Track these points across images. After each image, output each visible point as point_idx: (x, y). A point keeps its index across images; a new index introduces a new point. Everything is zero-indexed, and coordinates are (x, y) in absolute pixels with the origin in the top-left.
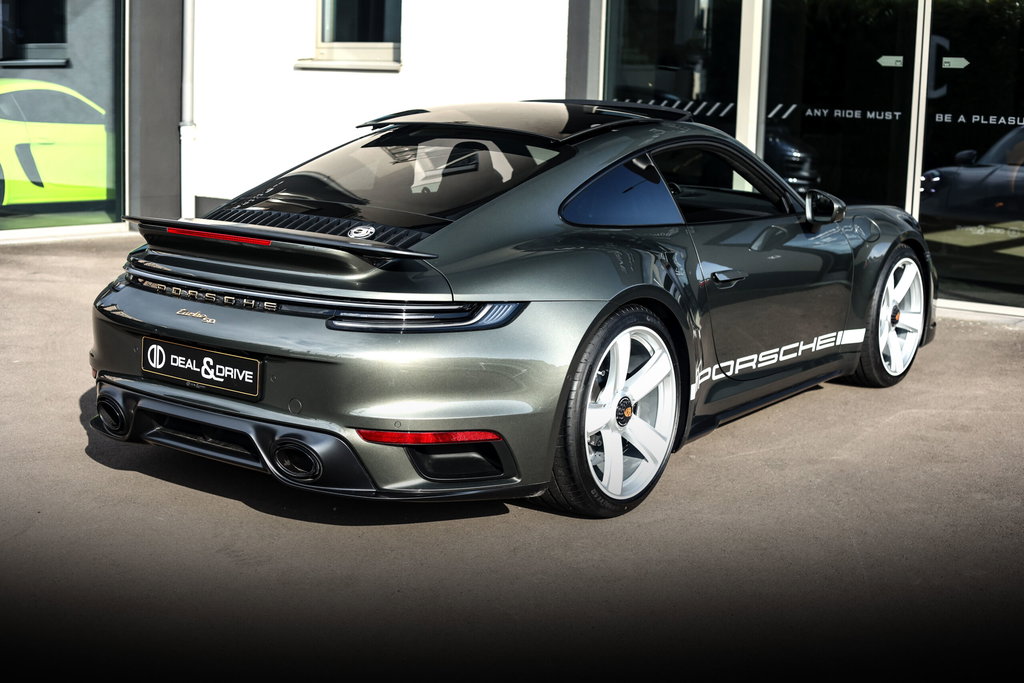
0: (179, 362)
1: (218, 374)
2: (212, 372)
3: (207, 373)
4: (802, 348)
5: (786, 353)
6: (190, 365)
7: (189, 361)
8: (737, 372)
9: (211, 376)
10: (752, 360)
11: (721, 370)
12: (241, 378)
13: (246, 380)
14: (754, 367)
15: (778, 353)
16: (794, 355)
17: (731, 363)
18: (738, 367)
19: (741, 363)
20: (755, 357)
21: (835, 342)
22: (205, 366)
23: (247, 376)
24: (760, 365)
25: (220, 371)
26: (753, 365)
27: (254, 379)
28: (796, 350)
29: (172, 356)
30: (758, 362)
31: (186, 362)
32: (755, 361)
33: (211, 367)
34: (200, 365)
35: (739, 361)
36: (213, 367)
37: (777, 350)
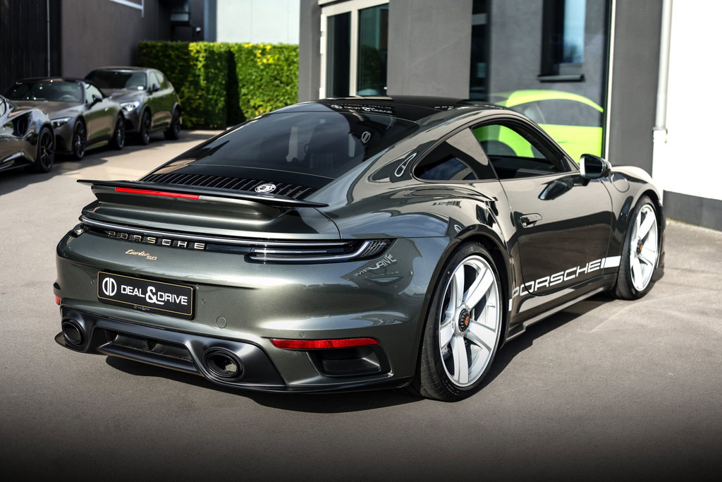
0: (128, 290)
1: (159, 299)
2: (154, 298)
3: (150, 298)
4: (579, 271)
5: (569, 275)
6: (137, 292)
7: (136, 290)
8: (536, 290)
9: (154, 300)
10: (546, 281)
11: (526, 288)
12: (178, 301)
13: (182, 303)
14: (548, 286)
15: (563, 275)
16: (574, 276)
17: (532, 283)
18: (537, 286)
19: (539, 283)
20: (548, 278)
21: (600, 266)
22: (149, 293)
23: (182, 300)
24: (551, 284)
25: (161, 296)
26: (546, 284)
27: (189, 302)
28: (574, 272)
29: (122, 286)
30: (550, 282)
31: (134, 290)
32: (548, 281)
33: (153, 294)
34: (144, 292)
35: (538, 281)
36: (155, 294)
37: (562, 273)
